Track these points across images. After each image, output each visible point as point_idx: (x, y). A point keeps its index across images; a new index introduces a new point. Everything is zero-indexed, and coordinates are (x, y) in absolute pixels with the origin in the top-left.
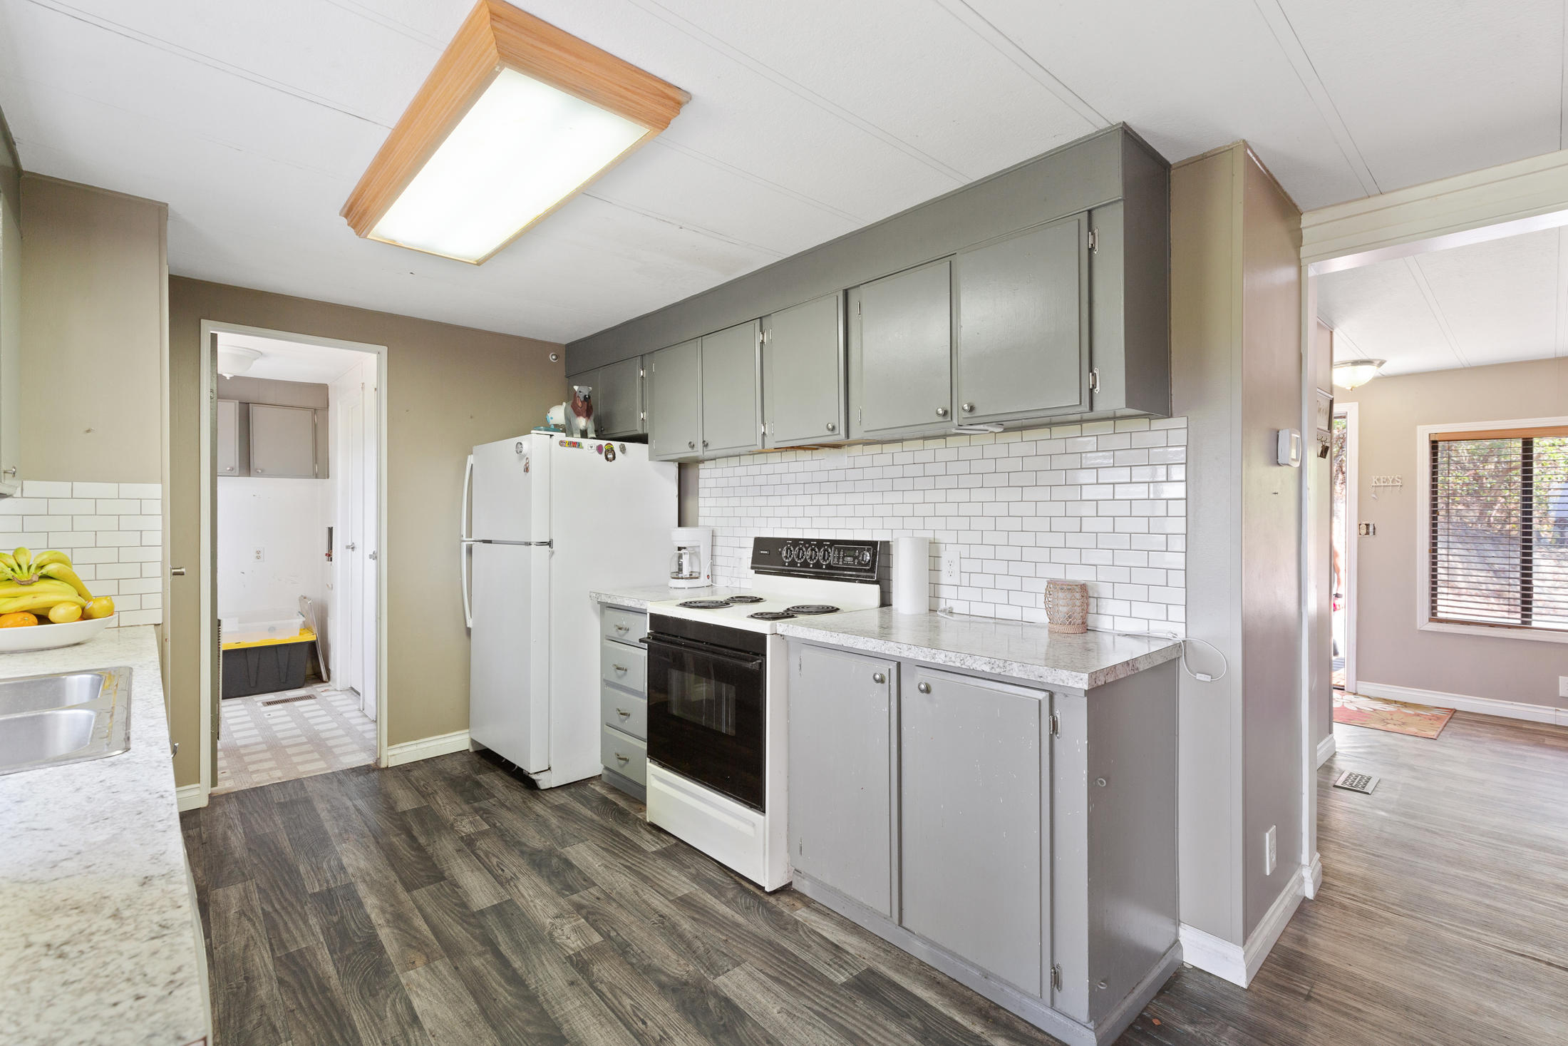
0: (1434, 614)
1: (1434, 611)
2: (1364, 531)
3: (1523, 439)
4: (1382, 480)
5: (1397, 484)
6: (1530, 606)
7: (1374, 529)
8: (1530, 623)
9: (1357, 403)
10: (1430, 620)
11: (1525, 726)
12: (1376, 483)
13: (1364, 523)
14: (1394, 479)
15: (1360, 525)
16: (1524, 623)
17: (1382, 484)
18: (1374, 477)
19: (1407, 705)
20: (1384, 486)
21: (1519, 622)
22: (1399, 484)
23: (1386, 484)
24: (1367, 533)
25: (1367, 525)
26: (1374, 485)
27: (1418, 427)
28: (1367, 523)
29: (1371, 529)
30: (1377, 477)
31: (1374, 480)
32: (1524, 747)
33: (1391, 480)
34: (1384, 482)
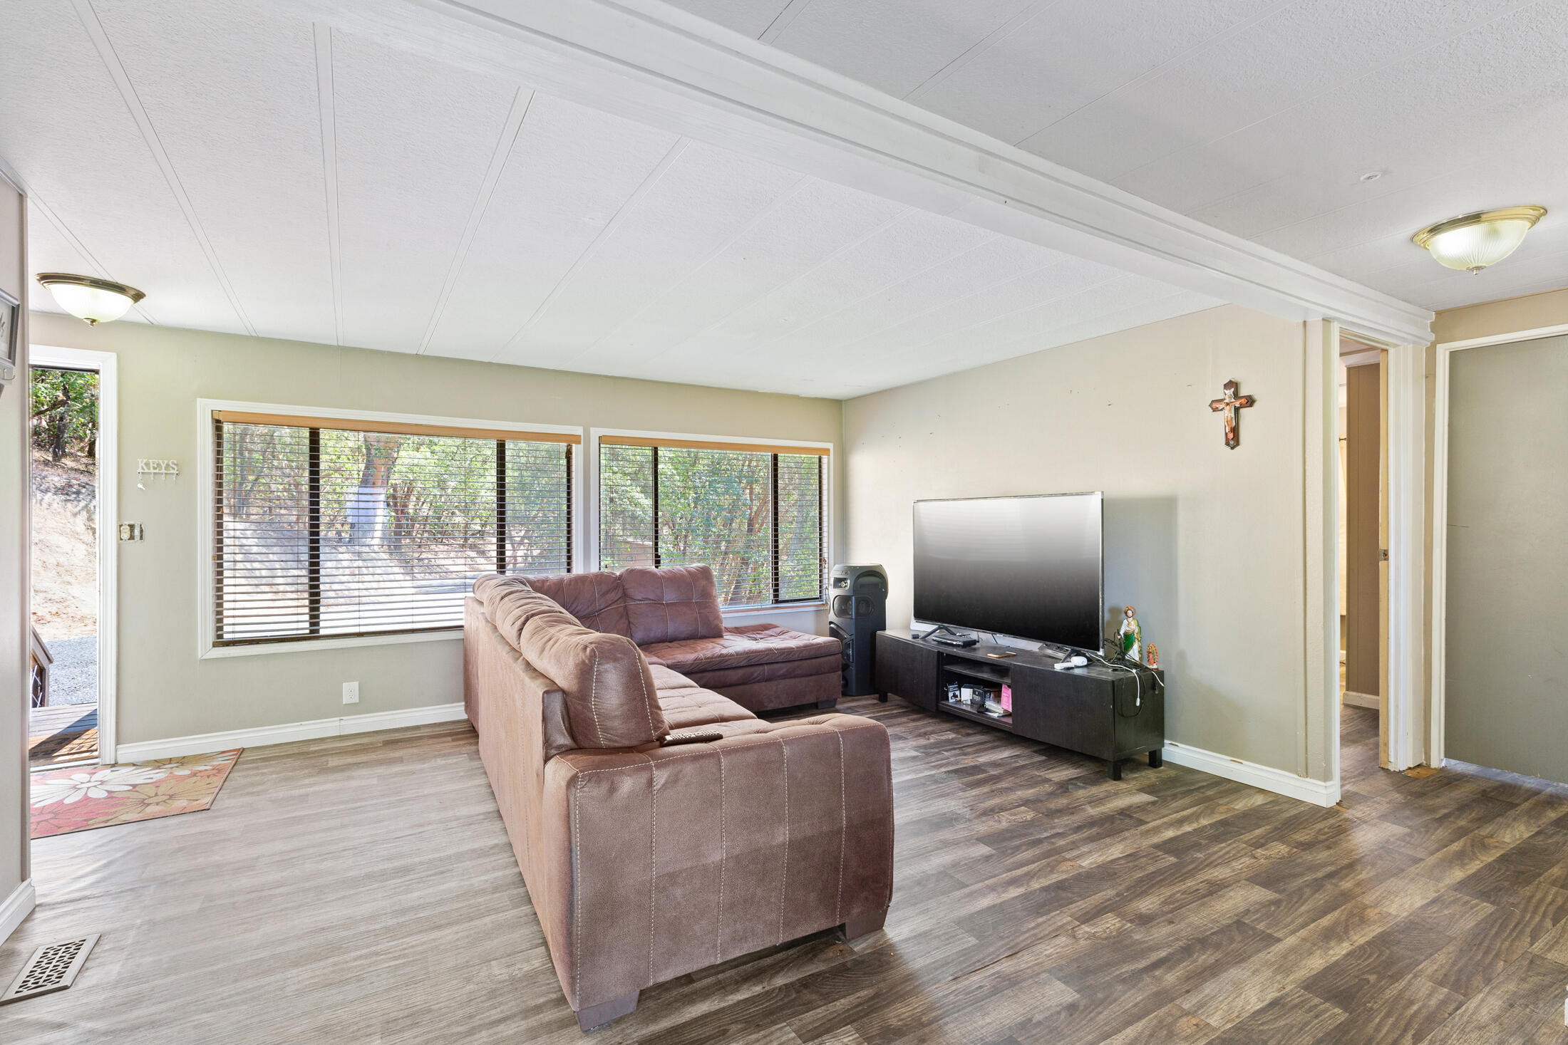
0: (220, 636)
1: (219, 633)
2: (126, 535)
3: (310, 429)
4: (151, 465)
5: (172, 471)
6: (317, 613)
7: (142, 531)
8: (317, 631)
9: (114, 355)
10: (215, 645)
11: (313, 748)
12: (143, 469)
13: (127, 523)
14: (168, 465)
15: (121, 526)
16: (312, 632)
17: (152, 471)
18: (140, 460)
19: (185, 760)
20: (155, 473)
21: (308, 631)
22: (175, 472)
23: (157, 471)
24: (132, 537)
25: (132, 527)
26: (141, 471)
27: (199, 400)
28: (132, 523)
29: (137, 532)
30: (145, 461)
31: (140, 465)
32: (307, 781)
33: (163, 466)
34: (155, 468)
